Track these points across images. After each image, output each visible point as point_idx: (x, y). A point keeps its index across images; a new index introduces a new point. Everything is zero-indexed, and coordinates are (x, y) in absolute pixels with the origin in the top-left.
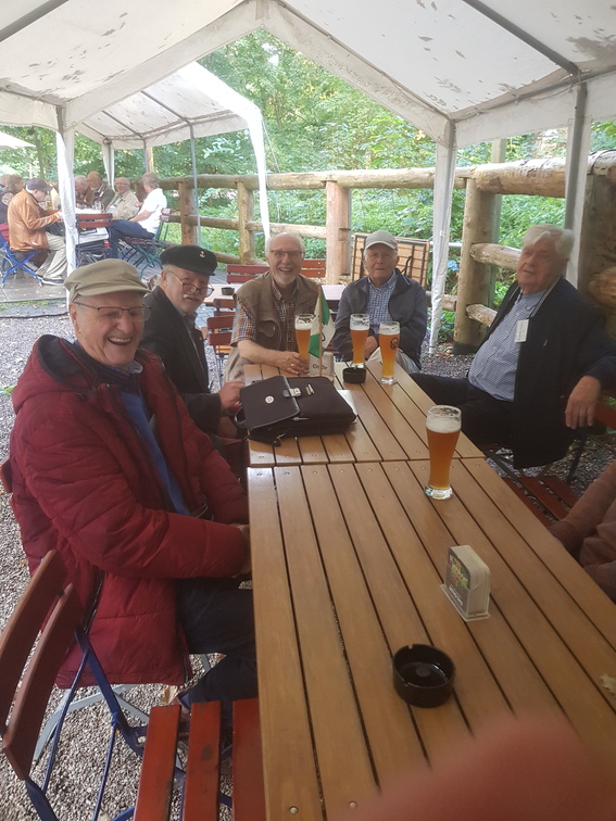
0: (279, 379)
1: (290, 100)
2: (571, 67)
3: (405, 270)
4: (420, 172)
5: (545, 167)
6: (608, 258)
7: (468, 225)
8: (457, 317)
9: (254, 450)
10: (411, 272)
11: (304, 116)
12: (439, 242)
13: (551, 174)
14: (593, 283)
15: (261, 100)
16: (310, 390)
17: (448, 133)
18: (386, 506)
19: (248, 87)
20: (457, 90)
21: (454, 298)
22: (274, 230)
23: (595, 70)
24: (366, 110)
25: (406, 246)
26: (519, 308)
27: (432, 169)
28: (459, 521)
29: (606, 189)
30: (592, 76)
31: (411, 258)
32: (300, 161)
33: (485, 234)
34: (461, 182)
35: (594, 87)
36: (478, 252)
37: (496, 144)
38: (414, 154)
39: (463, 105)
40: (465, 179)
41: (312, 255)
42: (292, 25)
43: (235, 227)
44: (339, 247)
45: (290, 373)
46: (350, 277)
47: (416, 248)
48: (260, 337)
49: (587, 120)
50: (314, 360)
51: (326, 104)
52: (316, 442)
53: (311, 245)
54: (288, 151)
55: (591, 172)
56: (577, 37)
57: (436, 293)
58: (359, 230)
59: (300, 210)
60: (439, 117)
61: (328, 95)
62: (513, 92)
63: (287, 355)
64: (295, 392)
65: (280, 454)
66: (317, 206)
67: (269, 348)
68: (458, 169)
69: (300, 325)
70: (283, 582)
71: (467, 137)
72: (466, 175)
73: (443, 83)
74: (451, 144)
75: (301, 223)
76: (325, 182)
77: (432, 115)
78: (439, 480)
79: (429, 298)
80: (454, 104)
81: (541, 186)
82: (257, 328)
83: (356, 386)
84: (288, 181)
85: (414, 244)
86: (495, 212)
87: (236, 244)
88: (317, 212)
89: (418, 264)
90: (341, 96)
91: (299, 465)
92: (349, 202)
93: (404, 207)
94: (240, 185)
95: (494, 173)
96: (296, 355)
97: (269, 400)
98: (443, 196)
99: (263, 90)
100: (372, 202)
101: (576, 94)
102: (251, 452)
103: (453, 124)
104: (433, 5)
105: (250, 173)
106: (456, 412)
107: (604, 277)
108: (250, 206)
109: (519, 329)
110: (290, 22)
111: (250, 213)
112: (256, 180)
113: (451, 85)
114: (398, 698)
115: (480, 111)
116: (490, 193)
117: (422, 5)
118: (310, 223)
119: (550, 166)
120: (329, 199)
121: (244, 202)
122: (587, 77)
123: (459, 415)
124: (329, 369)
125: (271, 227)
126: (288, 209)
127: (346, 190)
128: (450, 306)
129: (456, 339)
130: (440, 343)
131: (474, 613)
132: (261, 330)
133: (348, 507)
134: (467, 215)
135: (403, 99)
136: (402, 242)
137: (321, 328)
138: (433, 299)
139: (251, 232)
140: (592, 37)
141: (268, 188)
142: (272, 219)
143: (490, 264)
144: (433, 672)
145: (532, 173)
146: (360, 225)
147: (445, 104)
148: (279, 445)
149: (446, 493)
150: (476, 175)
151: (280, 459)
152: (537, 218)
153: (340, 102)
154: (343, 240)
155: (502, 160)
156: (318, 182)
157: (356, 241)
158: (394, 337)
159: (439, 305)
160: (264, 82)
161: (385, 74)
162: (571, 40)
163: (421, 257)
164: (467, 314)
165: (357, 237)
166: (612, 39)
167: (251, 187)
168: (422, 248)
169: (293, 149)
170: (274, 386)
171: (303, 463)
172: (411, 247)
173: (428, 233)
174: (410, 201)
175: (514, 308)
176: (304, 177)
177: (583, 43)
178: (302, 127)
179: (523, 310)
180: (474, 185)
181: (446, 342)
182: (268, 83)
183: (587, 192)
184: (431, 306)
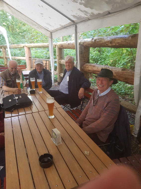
0: (13, 95)
1: (15, 27)
2: (73, 21)
3: (45, 66)
4: (46, 44)
5: (71, 43)
6: (85, 62)
7: (57, 56)
8: (58, 76)
9: (7, 114)
10: (46, 67)
11: (19, 31)
12: (52, 60)
13: (72, 44)
14: (83, 67)
15: (8, 27)
16: (20, 97)
17: (50, 35)
18: (39, 122)
19: (4, 23)
20: (51, 25)
21: (56, 72)
22: (13, 58)
23: (78, 22)
24: (34, 29)
25: (45, 61)
26: (67, 74)
27: (48, 43)
28: (56, 123)
29: (83, 47)
30: (77, 23)
31: (46, 64)
32: (19, 42)
33: (61, 57)
34: (55, 46)
35: (78, 26)
36: (60, 62)
37: (61, 38)
38: (46, 40)
39: (53, 29)
40: (56, 45)
41: (23, 64)
42: (10, 9)
43: (3, 58)
44: (29, 62)
45: (16, 93)
46: (33, 69)
47: (47, 61)
48: (8, 85)
49: (78, 33)
50: (22, 89)
51: (24, 28)
52: (23, 109)
53: (23, 61)
54: (16, 39)
55: (80, 44)
56: (73, 15)
57: (52, 71)
58: (34, 58)
59: (19, 53)
60: (48, 31)
61: (24, 26)
62: (62, 26)
63: (15, 89)
64: (17, 98)
65: (13, 114)
66: (23, 52)
67: (10, 87)
68: (54, 43)
69: (17, 81)
70: (13, 146)
71: (55, 36)
72: (56, 44)
73: (47, 24)
74: (51, 38)
75: (20, 56)
76: (24, 46)
77: (47, 31)
78: (51, 114)
79: (51, 72)
80: (51, 29)
81: (71, 47)
82: (7, 83)
83: (33, 95)
84: (15, 46)
85: (46, 60)
86: (63, 53)
87: (4, 62)
88: (23, 54)
89: (48, 65)
90: (27, 26)
91: (18, 116)
92: (30, 51)
93: (43, 52)
94: (2, 48)
95: (61, 44)
96: (18, 89)
97: (10, 100)
98: (51, 49)
99: (8, 24)
100: (36, 51)
101: (75, 27)
102: (5, 114)
103: (51, 33)
104: (42, 6)
105: (5, 45)
106: (53, 98)
107: (85, 66)
108: (6, 53)
109: (67, 78)
110: (10, 8)
111: (6, 54)
112: (6, 46)
113: (49, 24)
114: (41, 167)
115: (57, 30)
116: (61, 48)
117: (40, 6)
118: (22, 56)
119: (72, 43)
120: (25, 50)
121: (4, 52)
122: (76, 23)
123: (54, 99)
124: (26, 91)
125: (12, 57)
126: (16, 53)
127: (29, 48)
128: (56, 74)
129: (58, 81)
130: (55, 82)
131: (58, 143)
132: (8, 83)
133: (30, 124)
134: (57, 54)
135: (39, 27)
136: (43, 60)
137: (23, 82)
138: (52, 73)
139: (7, 59)
140: (76, 15)
141: (10, 48)
142: (12, 55)
143: (63, 64)
144: (48, 159)
145: (69, 44)
146: (34, 56)
147: (49, 29)
148: (13, 111)
149: (53, 117)
150: (58, 45)
151: (13, 115)
152: (72, 54)
153: (27, 28)
154: (30, 60)
155: (63, 41)
156: (22, 47)
157: (33, 60)
158: (41, 82)
159: (53, 74)
160: (8, 22)
161: (34, 22)
162: (72, 15)
163: (48, 63)
164: (60, 75)
165: (33, 59)
166: (79, 16)
167: (5, 48)
168: (48, 61)
169: (17, 39)
170: (11, 97)
171: (19, 115)
172: (46, 61)
173: (49, 58)
174: (45, 51)
175: (66, 74)
176: (19, 45)
177: (74, 16)
178: (19, 34)
179: (68, 74)
180: (58, 47)
181: (56, 82)
182: (8, 23)
183: (79, 48)
184: (52, 74)
